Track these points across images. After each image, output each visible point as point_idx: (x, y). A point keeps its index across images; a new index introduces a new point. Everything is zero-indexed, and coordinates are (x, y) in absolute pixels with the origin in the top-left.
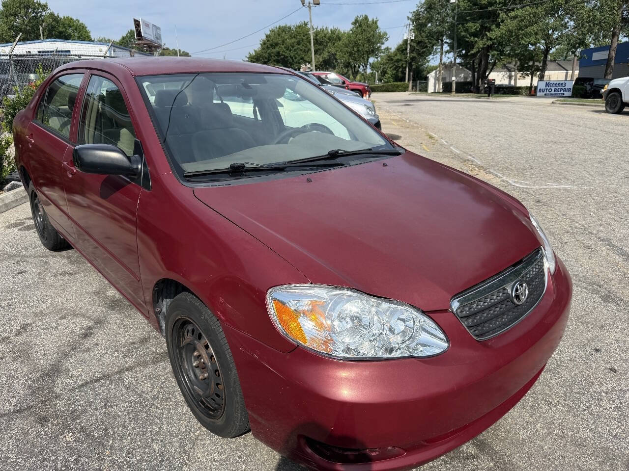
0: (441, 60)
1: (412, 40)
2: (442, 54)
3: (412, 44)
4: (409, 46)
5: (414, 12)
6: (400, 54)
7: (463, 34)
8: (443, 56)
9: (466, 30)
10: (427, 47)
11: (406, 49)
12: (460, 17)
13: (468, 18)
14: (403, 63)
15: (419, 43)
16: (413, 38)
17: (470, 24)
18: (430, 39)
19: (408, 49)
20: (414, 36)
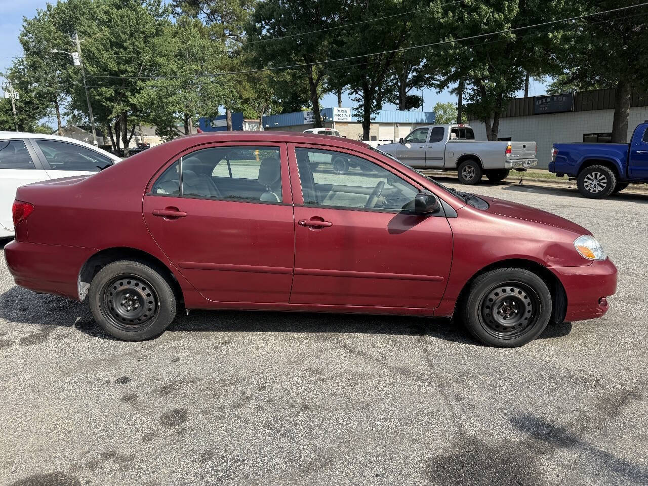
0: (59, 123)
1: (17, 100)
2: (58, 117)
3: (18, 104)
4: (14, 106)
5: (11, 69)
6: (4, 115)
7: (97, 98)
8: (61, 119)
9: (101, 94)
10: (38, 108)
11: (12, 109)
12: (89, 81)
13: (100, 83)
14: (11, 125)
15: (27, 103)
16: (18, 98)
17: (104, 89)
18: (41, 100)
19: (14, 110)
20: (18, 95)
